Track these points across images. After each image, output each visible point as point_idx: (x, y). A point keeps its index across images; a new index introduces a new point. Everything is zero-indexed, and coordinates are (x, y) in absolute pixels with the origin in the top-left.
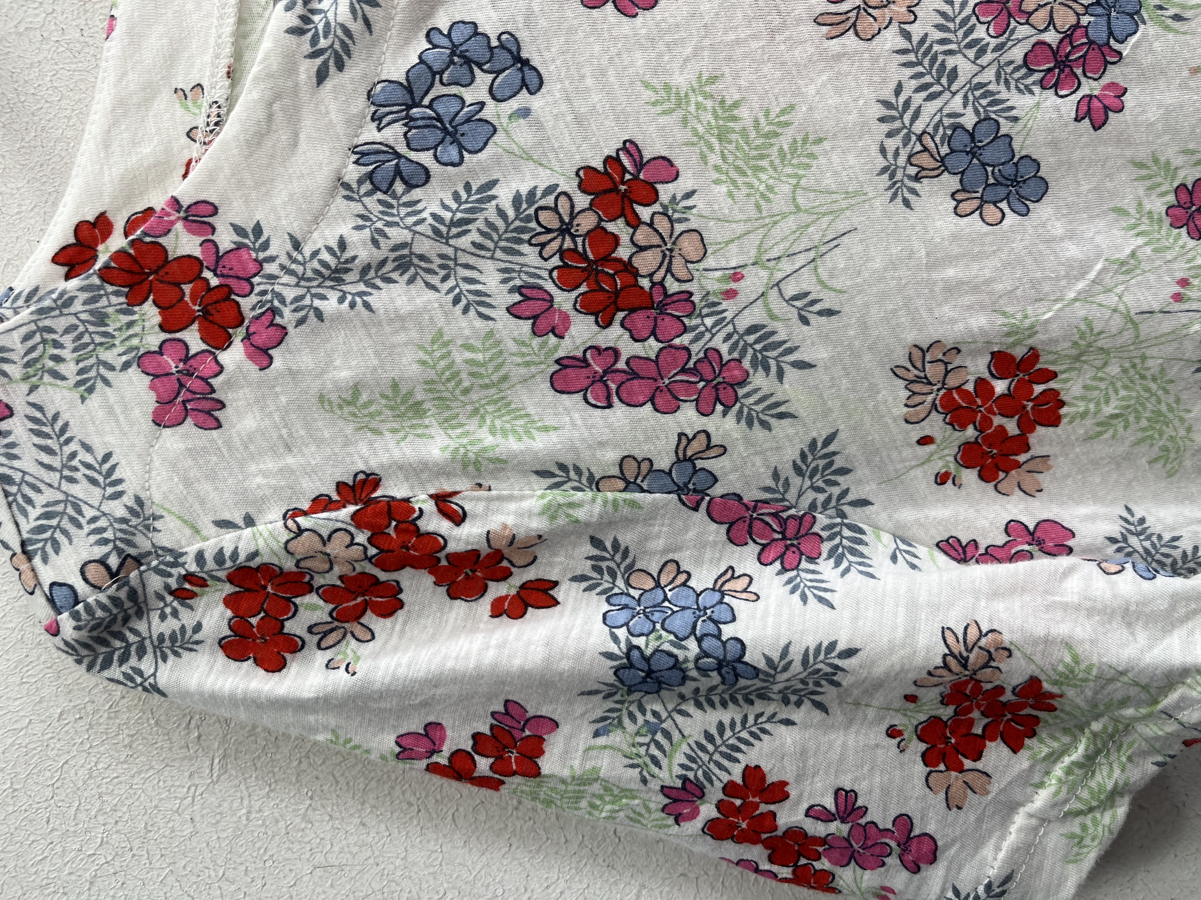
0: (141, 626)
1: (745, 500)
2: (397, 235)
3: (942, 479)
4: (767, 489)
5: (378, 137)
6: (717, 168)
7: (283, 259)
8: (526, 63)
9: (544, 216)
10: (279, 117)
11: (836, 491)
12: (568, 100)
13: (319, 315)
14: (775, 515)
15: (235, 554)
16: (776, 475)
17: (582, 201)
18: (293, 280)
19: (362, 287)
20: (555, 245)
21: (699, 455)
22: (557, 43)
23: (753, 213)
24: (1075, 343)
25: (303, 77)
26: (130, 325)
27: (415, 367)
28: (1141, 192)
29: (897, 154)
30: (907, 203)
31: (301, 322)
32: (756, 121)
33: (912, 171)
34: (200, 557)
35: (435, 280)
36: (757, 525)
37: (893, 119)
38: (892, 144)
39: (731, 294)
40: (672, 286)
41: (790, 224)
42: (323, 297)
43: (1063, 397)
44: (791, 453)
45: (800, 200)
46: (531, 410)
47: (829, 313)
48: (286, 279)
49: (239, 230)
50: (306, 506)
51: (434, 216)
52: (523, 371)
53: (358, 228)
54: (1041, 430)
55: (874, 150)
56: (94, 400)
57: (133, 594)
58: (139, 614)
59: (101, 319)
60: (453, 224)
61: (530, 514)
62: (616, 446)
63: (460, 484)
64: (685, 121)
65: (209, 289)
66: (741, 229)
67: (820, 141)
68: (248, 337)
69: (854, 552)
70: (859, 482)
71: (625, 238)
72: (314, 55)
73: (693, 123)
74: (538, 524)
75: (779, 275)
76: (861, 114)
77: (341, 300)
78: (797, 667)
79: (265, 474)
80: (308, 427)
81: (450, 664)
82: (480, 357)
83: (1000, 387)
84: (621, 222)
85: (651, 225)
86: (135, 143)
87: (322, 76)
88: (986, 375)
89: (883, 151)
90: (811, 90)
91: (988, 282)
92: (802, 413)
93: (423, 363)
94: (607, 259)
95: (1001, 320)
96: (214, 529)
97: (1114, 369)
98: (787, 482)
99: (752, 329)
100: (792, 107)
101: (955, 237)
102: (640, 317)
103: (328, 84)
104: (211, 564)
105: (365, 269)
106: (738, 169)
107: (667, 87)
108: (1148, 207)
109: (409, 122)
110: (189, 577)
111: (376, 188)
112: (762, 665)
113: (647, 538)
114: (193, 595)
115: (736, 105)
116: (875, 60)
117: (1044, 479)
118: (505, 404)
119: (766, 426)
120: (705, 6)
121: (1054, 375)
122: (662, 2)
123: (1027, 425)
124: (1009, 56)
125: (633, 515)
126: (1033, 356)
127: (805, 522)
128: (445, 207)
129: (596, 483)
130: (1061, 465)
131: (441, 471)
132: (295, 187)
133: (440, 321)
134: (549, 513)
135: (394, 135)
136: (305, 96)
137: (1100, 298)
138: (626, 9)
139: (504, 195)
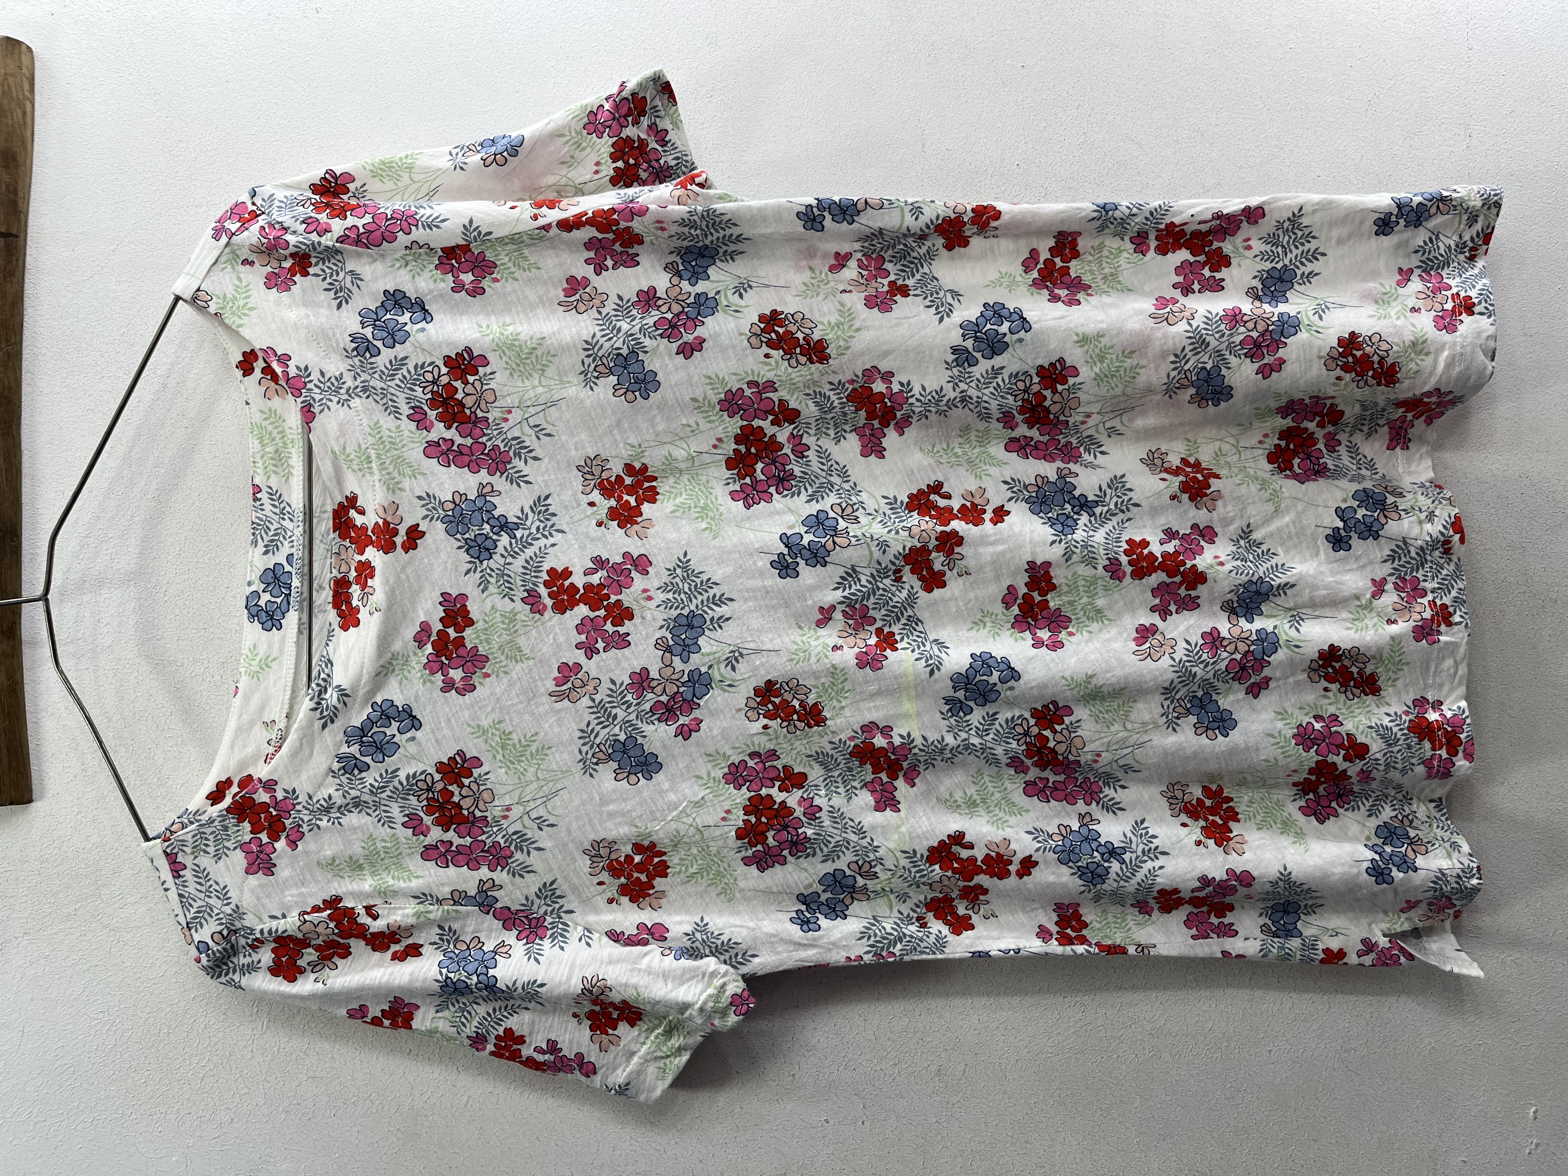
0: (235, 960)
1: (512, 910)
2: (354, 793)
3: (611, 901)
4: (523, 905)
5: (348, 750)
6: (500, 761)
7: (305, 804)
8: (415, 717)
9: (419, 784)
10: (305, 744)
11: (557, 906)
12: (433, 733)
13: (319, 827)
14: (526, 917)
15: (277, 931)
16: (527, 899)
17: (437, 777)
18: (307, 812)
19: (338, 815)
20: (425, 796)
21: (489, 889)
22: (429, 708)
23: (517, 781)
24: (672, 840)
25: (316, 727)
26: (238, 831)
27: (360, 850)
28: (710, 767)
29: (587, 753)
30: (591, 775)
31: (311, 830)
32: (520, 741)
33: (595, 760)
34: (262, 931)
35: (370, 811)
36: (517, 921)
37: (585, 737)
38: (585, 749)
39: (505, 817)
40: (478, 814)
41: (534, 785)
42: (321, 820)
43: (669, 864)
44: (534, 889)
45: (539, 775)
46: (411, 868)
47: (552, 825)
48: (305, 812)
49: (286, 791)
50: (309, 910)
51: (371, 785)
52: (409, 851)
53: (337, 790)
54: (658, 879)
55: (576, 752)
56: (221, 862)
57: (232, 947)
58: (235, 955)
59: (226, 828)
60: (379, 788)
61: (408, 916)
62: (449, 885)
63: (378, 901)
64: (486, 741)
65: (272, 816)
66: (510, 788)
67: (550, 748)
68: (288, 836)
69: (562, 935)
70: (569, 902)
71: (457, 793)
72: (321, 719)
73: (490, 741)
74: (411, 921)
75: (528, 809)
76: (570, 735)
77: (329, 821)
78: (520, 990)
79: (292, 896)
80: (312, 875)
81: (367, 982)
82: (389, 845)
83: (637, 859)
84: (455, 786)
85: (469, 787)
86: (244, 747)
87: (324, 726)
88: (631, 853)
89: (580, 752)
90: (547, 725)
91: (629, 811)
92: (539, 870)
93: (364, 847)
94: (448, 802)
95: (635, 829)
96: (268, 919)
97: (694, 851)
98: (532, 902)
99: (515, 833)
100: (537, 734)
101: (614, 791)
102: (462, 827)
103: (327, 730)
104: (266, 934)
105: (340, 807)
106: (511, 761)
107: (478, 726)
108: (713, 775)
109: (362, 743)
110: (257, 940)
111: (346, 772)
112: (504, 988)
113: (465, 926)
114: (258, 947)
115: (510, 733)
116: (577, 711)
117: (663, 902)
118: (400, 866)
119: (522, 876)
120: (498, 690)
121: (665, 853)
122: (478, 688)
123: (651, 877)
124: (642, 708)
125: (458, 916)
126: (653, 845)
127: (540, 920)
128: (376, 781)
129: (440, 902)
130: (672, 895)
131: (369, 895)
132: (311, 773)
133: (372, 829)
134: (418, 915)
135: (355, 749)
136: (316, 735)
137: (684, 820)
138: (461, 692)
139: (402, 775)
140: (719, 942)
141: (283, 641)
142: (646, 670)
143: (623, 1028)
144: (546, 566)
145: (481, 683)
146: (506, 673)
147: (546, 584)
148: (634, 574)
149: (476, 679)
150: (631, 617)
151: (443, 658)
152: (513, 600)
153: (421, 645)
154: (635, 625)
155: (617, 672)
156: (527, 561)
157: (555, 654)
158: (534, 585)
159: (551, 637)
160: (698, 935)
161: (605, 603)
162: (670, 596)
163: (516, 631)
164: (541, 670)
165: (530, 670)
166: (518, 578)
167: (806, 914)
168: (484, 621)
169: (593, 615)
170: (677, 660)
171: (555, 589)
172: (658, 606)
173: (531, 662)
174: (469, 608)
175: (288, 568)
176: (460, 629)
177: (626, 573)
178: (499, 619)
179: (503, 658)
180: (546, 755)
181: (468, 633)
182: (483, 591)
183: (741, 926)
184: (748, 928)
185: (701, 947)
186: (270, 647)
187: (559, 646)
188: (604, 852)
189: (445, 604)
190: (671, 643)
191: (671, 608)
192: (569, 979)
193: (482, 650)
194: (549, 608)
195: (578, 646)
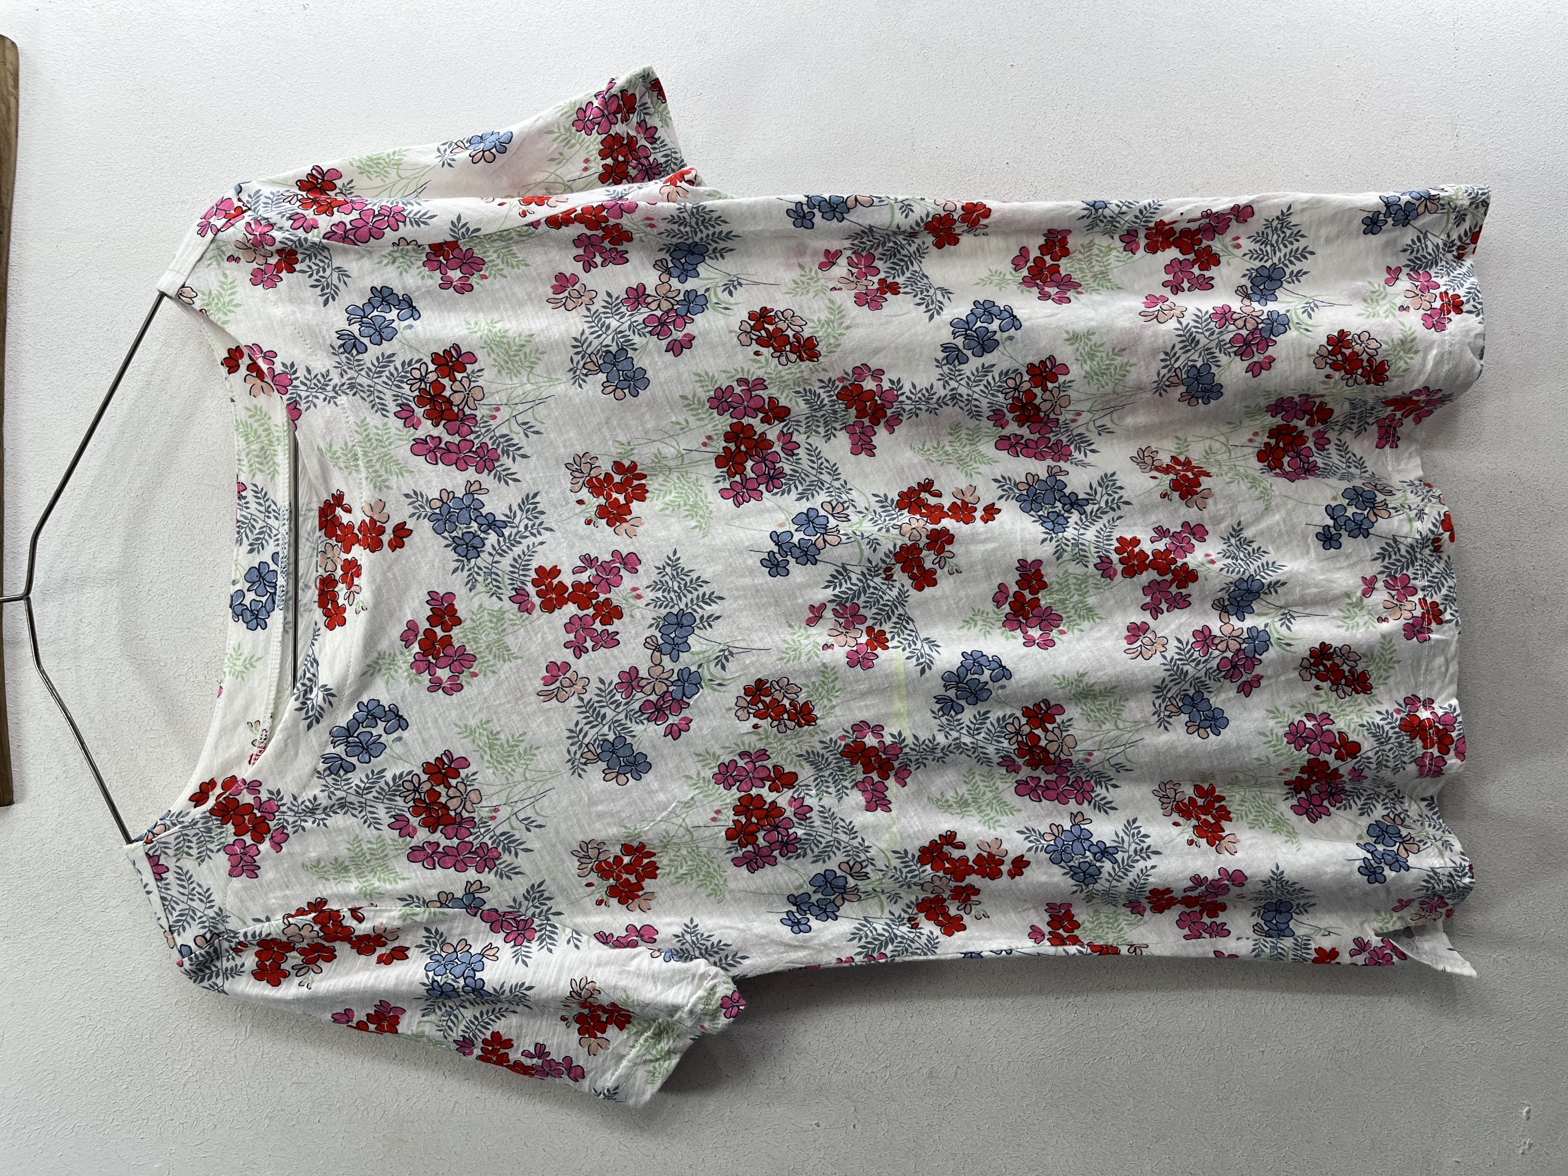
0: (218, 964)
1: (500, 911)
2: (339, 794)
3: (599, 903)
4: (510, 907)
5: (333, 751)
6: (488, 761)
7: (289, 805)
8: (401, 717)
9: (406, 784)
10: (290, 745)
11: (545, 908)
12: (420, 733)
13: (304, 829)
14: (514, 919)
15: (260, 934)
16: (515, 900)
17: (424, 777)
18: (292, 814)
19: (323, 816)
20: (411, 797)
21: (476, 891)
22: (416, 708)
23: (505, 782)
24: (661, 841)
25: (301, 727)
26: (221, 833)
27: (346, 851)
28: (699, 767)
29: (575, 753)
30: (580, 775)
31: (295, 832)
32: (508, 741)
33: (583, 760)
34: (245, 935)
35: (356, 813)
36: (505, 923)
37: (573, 737)
38: (573, 749)
39: (493, 818)
40: (465, 815)
41: (523, 785)
42: (306, 821)
43: (658, 865)
44: (522, 891)
45: (528, 775)
46: (398, 870)
47: (540, 826)
48: (290, 813)
49: (270, 792)
50: (293, 913)
51: (357, 785)
52: (395, 852)
53: (323, 791)
54: (647, 881)
55: (565, 751)
56: (204, 865)
57: (215, 950)
58: (218, 959)
59: (209, 830)
60: (365, 789)
61: (394, 918)
62: (435, 887)
63: (363, 904)
64: (474, 741)
65: (256, 817)
66: (498, 789)
67: (538, 748)
68: (272, 838)
69: (550, 938)
70: (557, 904)
71: (444, 793)
72: (306, 719)
73: (477, 741)
74: (397, 923)
75: (516, 810)
76: (559, 735)
77: (314, 822)
78: (507, 993)
79: (276, 898)
80: (296, 878)
81: (352, 986)
82: (374, 846)
83: (626, 860)
84: (442, 786)
85: (456, 787)
86: (228, 747)
87: (309, 727)
88: (620, 854)
89: (569, 752)
90: (535, 725)
91: (618, 812)
92: (527, 872)
93: (349, 849)
94: (435, 802)
95: (624, 830)
96: (252, 922)
97: (684, 852)
98: (520, 903)
99: (503, 834)
100: (525, 733)
101: (602, 791)
102: (449, 828)
103: (312, 730)
104: (250, 938)
105: (326, 808)
106: (498, 761)
107: (466, 726)
108: (703, 775)
109: (348, 744)
110: (240, 943)
111: (331, 773)
112: (492, 991)
113: (452, 928)
114: (242, 951)
115: (498, 733)
116: (566, 710)
117: (653, 903)
118: (386, 868)
119: (509, 878)
120: (485, 689)
121: (654, 854)
122: (465, 688)
123: (640, 878)
124: (631, 707)
125: (445, 918)
126: (642, 846)
127: (528, 922)
128: (362, 781)
129: (426, 904)
130: (661, 896)
131: (354, 898)
132: (296, 774)
133: (358, 831)
134: (404, 917)
135: (340, 750)
136: (302, 735)
137: (673, 820)
138: (448, 692)
139: (389, 776)
140: (709, 944)
141: (268, 641)
142: (634, 670)
143: (612, 1032)
144: (534, 565)
145: (468, 683)
146: (494, 672)
147: (535, 583)
148: (623, 572)
149: (463, 679)
150: (620, 616)
151: (430, 658)
152: (500, 599)
153: (408, 644)
154: (624, 624)
155: (606, 671)
156: (515, 560)
157: (543, 653)
158: (523, 583)
159: (539, 635)
160: (688, 937)
161: (594, 602)
162: (660, 594)
163: (504, 630)
164: (529, 669)
165: (518, 669)
166: (507, 577)
167: (797, 915)
168: (472, 619)
169: (581, 613)
170: (666, 659)
171: (543, 587)
172: (647, 605)
173: (519, 661)
174: (456, 607)
175: (273, 567)
176: (447, 628)
177: (615, 571)
178: (486, 617)
179: (491, 657)
180: (535, 755)
181: (455, 632)
182: (471, 590)
183: (731, 928)
184: (738, 929)
185: (690, 949)
186: (255, 646)
187: (547, 645)
188: (593, 853)
189: (432, 602)
190: (660, 641)
191: (660, 606)
192: (557, 981)
193: (469, 650)
194: (537, 607)
195: (567, 645)
